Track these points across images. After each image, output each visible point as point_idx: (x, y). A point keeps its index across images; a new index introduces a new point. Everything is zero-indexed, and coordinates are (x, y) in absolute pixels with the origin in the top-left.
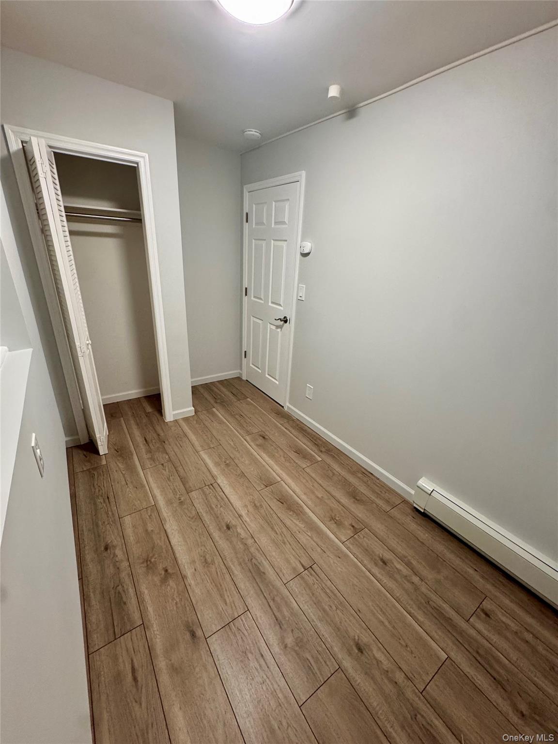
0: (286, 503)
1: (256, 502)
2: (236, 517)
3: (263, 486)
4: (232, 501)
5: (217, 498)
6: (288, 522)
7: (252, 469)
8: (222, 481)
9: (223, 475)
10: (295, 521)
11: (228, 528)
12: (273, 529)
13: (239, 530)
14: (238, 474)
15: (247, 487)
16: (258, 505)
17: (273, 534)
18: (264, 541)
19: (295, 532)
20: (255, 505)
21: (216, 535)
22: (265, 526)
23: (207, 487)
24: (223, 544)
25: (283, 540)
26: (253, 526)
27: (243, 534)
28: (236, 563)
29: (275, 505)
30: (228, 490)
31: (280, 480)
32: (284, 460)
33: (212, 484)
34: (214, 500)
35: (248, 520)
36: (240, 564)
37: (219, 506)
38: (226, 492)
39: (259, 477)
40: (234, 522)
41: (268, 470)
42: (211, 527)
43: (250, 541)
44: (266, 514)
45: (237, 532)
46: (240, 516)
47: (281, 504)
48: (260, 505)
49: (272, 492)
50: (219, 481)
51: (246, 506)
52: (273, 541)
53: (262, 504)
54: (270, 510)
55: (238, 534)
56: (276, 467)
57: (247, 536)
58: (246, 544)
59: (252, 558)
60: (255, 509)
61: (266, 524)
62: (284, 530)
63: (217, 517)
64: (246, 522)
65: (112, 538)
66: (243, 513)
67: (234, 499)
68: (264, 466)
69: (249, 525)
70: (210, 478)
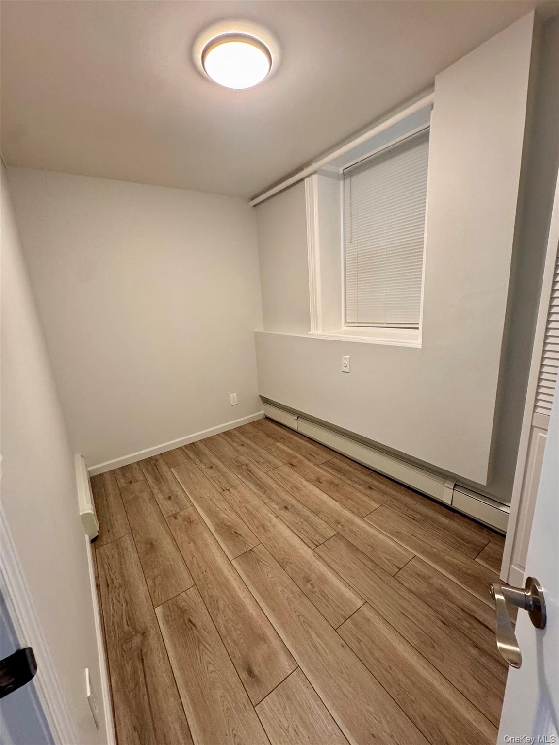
0: (232, 533)
1: (263, 531)
2: (282, 516)
3: (255, 550)
4: (288, 529)
5: (304, 530)
6: (234, 516)
7: (270, 576)
8: (306, 553)
9: (308, 562)
10: (227, 517)
11: (286, 508)
12: (248, 510)
13: (276, 507)
14: (289, 564)
15: (275, 547)
16: (261, 529)
17: (248, 507)
18: (255, 502)
19: (229, 509)
20: (264, 529)
21: (294, 502)
22: (254, 512)
23: (321, 543)
24: (288, 498)
25: (240, 504)
26: (265, 510)
27: (273, 505)
28: (275, 489)
29: (244, 530)
30: (296, 541)
31: (234, 562)
32: (221, 601)
33: (317, 546)
34: (307, 529)
35: (270, 515)
36: (272, 488)
37: (300, 523)
38: (296, 539)
39: (261, 563)
40: (282, 512)
41: (248, 576)
42: (301, 507)
43: (267, 501)
44: (253, 522)
45: (278, 506)
46: (277, 517)
47: (237, 532)
48: (259, 528)
49: (245, 543)
50: (310, 552)
51: (273, 526)
52: (249, 502)
53: (257, 530)
54: (249, 525)
55: (277, 504)
56: (235, 583)
57: (270, 504)
58: (270, 499)
59: (265, 492)
60: (264, 524)
61: (253, 513)
62: (238, 510)
63: (298, 514)
64: (271, 513)
65: (374, 494)
66: (275, 520)
67: (287, 533)
68: (253, 584)
69: (268, 511)
70: (322, 554)
